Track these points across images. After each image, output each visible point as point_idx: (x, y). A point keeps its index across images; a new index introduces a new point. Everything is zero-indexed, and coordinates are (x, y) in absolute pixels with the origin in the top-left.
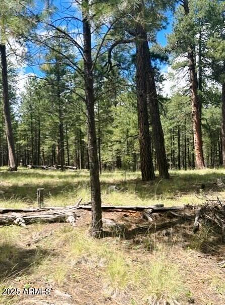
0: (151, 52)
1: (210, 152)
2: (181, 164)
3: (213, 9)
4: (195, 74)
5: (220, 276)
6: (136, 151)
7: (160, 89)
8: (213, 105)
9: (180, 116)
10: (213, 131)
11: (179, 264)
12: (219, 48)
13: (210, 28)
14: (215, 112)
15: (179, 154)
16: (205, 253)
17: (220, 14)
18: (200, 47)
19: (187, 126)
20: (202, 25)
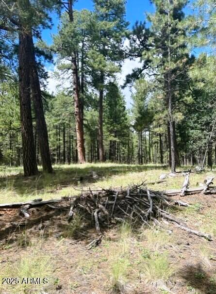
0: (35, 47)
1: (90, 148)
2: (66, 159)
3: (93, 25)
4: (78, 78)
5: (86, 258)
6: (19, 145)
7: (45, 86)
8: (93, 108)
9: (65, 114)
10: (92, 131)
11: (51, 255)
12: (97, 60)
13: (91, 41)
14: (95, 114)
15: (64, 149)
16: (76, 239)
17: (98, 31)
18: (83, 55)
19: (72, 124)
20: (84, 36)
